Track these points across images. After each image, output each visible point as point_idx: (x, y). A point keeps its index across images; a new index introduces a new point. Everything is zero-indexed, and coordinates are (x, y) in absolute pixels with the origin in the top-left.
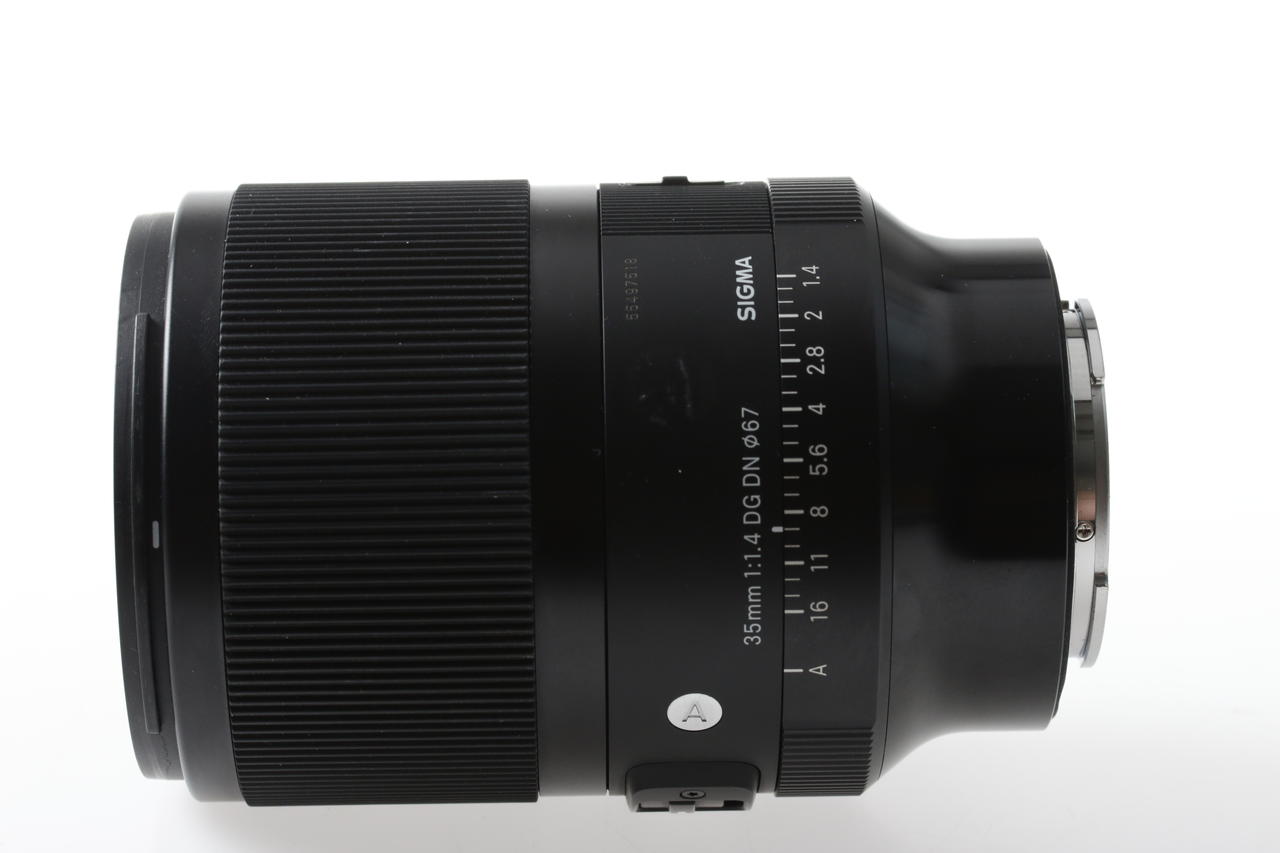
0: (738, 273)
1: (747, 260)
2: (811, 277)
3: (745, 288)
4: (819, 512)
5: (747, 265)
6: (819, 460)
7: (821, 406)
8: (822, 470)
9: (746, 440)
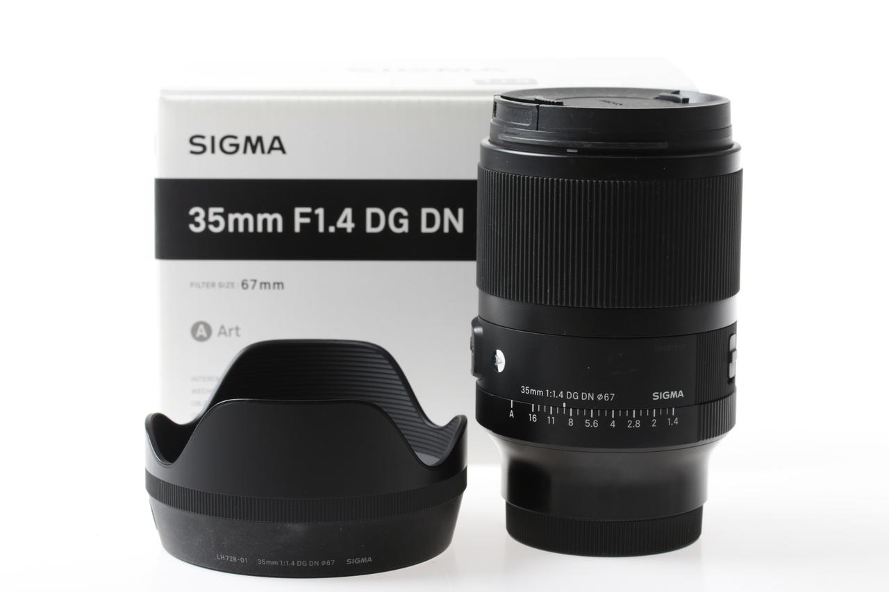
0: (676, 392)
1: (682, 395)
2: (672, 422)
3: (668, 395)
4: (571, 422)
5: (679, 395)
6: (592, 424)
7: (614, 426)
8: (588, 425)
9: (601, 395)
